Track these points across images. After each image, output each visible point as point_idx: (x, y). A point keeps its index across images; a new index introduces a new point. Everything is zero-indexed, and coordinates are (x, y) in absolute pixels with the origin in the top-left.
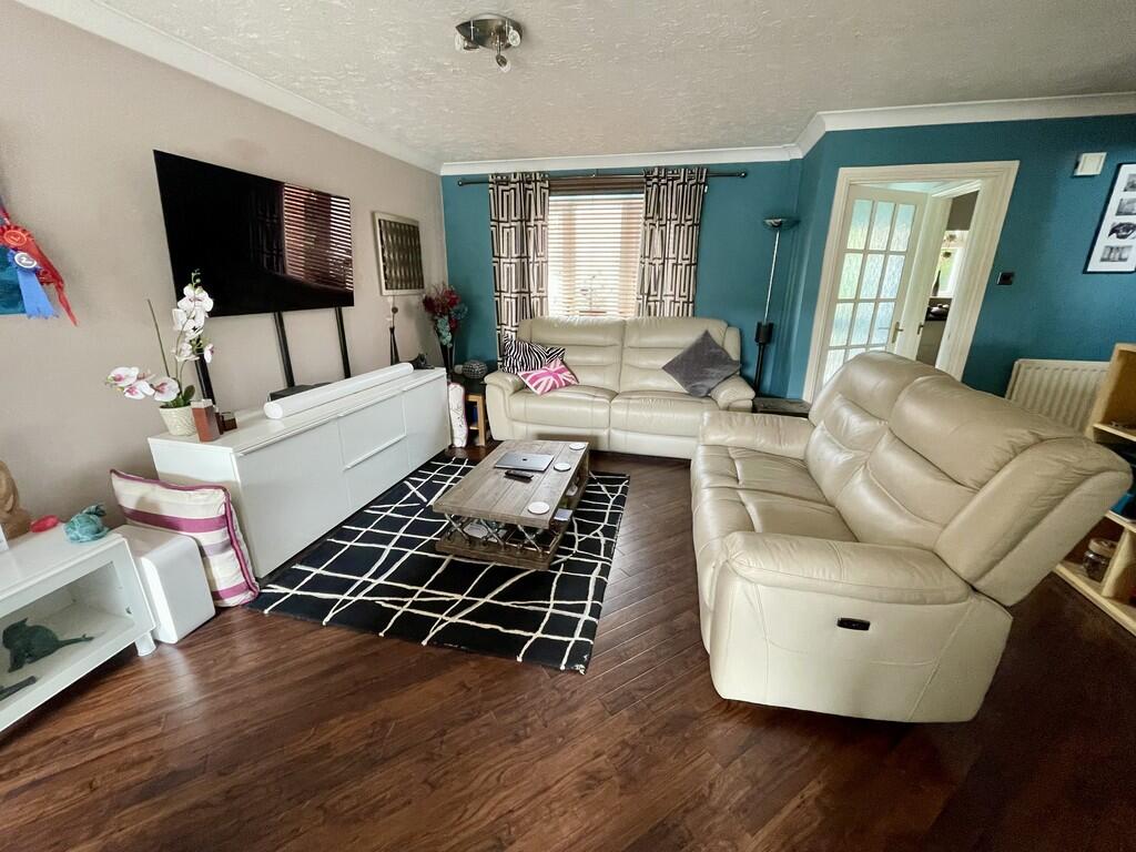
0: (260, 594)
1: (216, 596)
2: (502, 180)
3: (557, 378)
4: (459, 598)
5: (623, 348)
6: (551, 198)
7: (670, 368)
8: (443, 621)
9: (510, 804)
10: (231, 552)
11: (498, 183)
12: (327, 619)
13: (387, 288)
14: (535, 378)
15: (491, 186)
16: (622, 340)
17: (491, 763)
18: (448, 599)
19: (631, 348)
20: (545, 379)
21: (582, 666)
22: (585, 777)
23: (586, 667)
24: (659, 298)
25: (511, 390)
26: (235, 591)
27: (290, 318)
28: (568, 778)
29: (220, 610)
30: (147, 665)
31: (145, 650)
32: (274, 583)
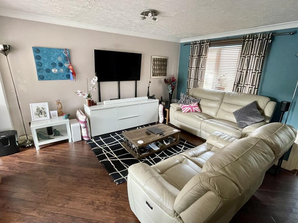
0: (90, 140)
1: (82, 137)
2: (195, 43)
3: (192, 108)
4: (116, 156)
5: (222, 102)
6: (209, 48)
7: (235, 113)
8: (108, 159)
9: (78, 196)
10: (85, 129)
11: (194, 44)
12: (93, 149)
13: (153, 76)
14: (184, 107)
15: (191, 45)
16: (222, 99)
17: (83, 188)
18: (113, 156)
19: (224, 102)
20: (187, 108)
21: (118, 183)
22: (92, 202)
23: (119, 184)
24: (242, 85)
25: (176, 110)
26: (85, 137)
27: (122, 83)
28: (89, 200)
29: (83, 139)
30: (70, 144)
31: (70, 141)
32: (94, 139)
